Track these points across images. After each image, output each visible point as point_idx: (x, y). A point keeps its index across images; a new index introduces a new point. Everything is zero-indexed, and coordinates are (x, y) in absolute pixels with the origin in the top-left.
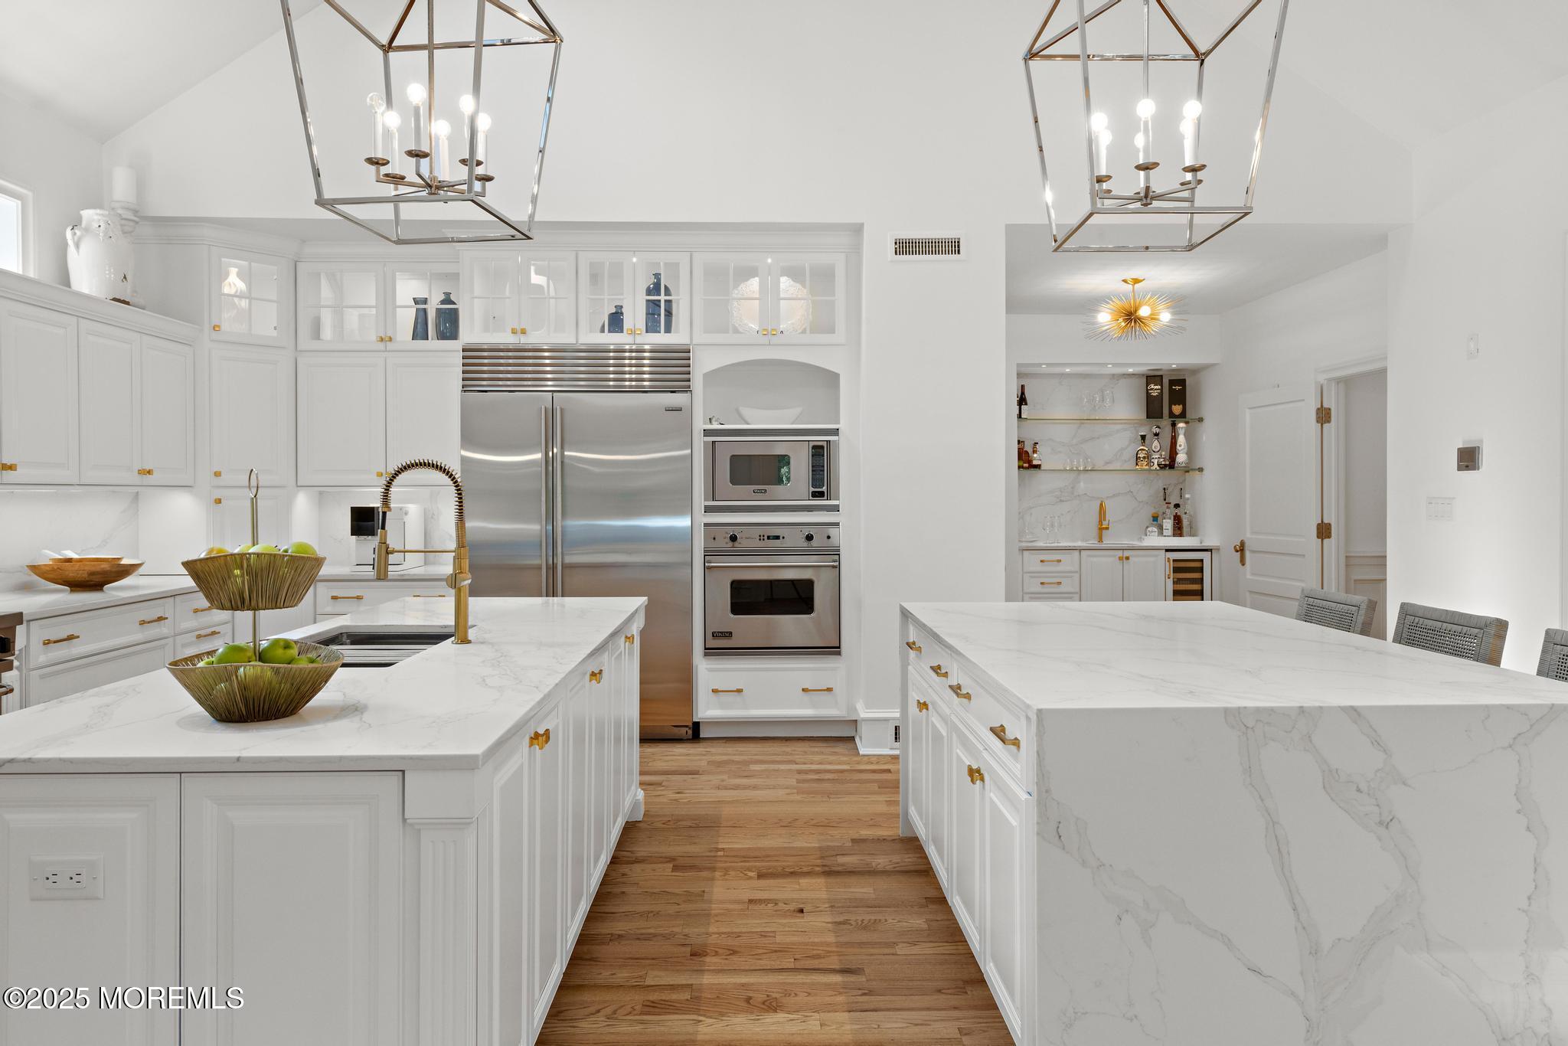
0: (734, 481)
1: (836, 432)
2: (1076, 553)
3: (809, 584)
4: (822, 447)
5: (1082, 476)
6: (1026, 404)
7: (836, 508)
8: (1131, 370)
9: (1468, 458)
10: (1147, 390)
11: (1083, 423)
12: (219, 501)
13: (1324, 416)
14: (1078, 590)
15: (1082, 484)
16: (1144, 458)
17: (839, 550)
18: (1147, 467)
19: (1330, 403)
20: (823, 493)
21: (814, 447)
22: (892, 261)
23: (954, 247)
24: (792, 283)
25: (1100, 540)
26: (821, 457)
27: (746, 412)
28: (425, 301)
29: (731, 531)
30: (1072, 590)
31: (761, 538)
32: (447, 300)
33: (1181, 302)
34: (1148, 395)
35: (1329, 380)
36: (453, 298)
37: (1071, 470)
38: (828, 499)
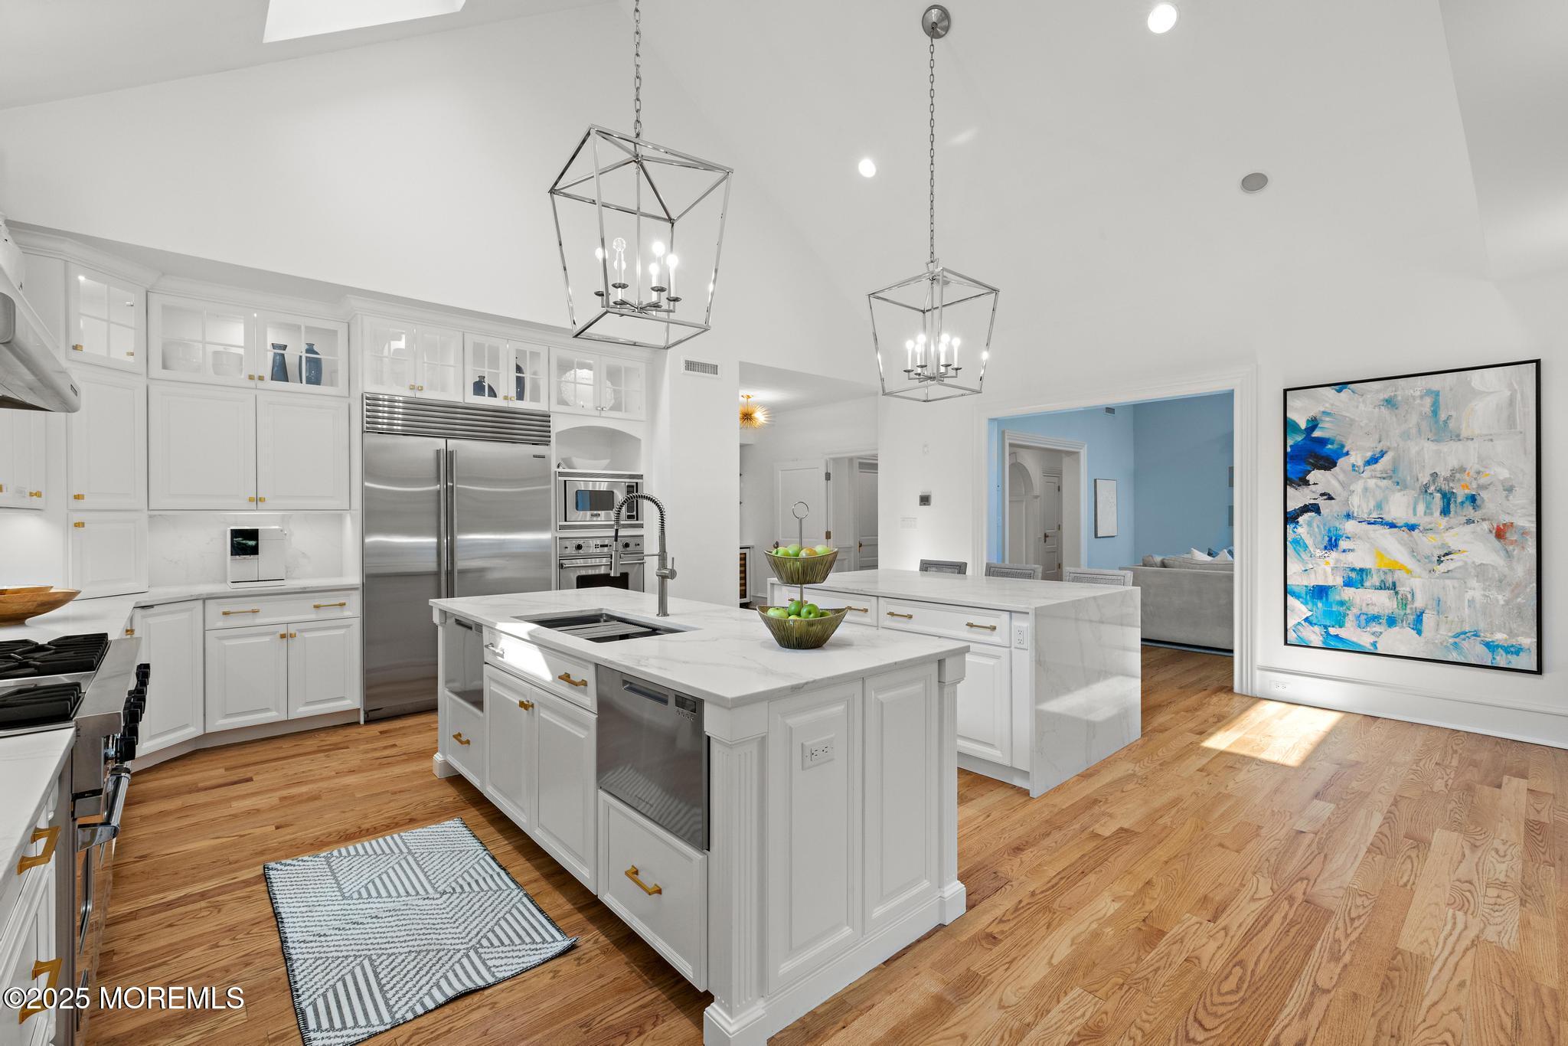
0: (579, 508)
1: (641, 476)
3: (627, 575)
4: (633, 486)
7: (641, 526)
9: (925, 500)
12: (78, 526)
13: (828, 476)
17: (642, 553)
19: (830, 471)
20: (634, 516)
21: (628, 486)
23: (714, 369)
26: (633, 491)
28: (284, 347)
29: (577, 542)
31: (595, 547)
32: (310, 350)
33: (773, 410)
35: (830, 459)
36: (316, 348)
38: (637, 520)
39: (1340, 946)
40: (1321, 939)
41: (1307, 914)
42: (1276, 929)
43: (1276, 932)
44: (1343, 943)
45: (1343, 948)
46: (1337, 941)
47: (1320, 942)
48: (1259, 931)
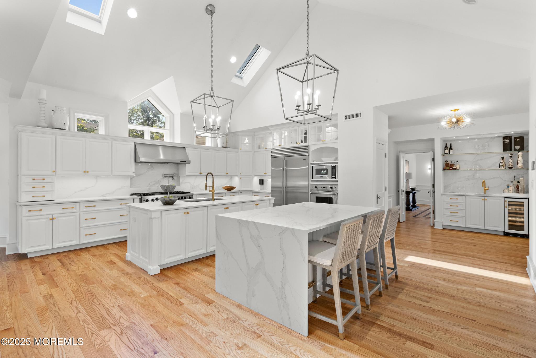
0: (316, 174)
1: (337, 163)
2: (464, 197)
3: (332, 198)
4: (334, 166)
5: (478, 172)
6: (452, 149)
7: (337, 181)
8: (496, 135)
10: (503, 142)
11: (478, 154)
12: (241, 178)
14: (465, 209)
15: (478, 175)
16: (502, 165)
17: (338, 191)
18: (503, 169)
20: (334, 177)
21: (333, 166)
22: (344, 121)
24: (334, 128)
25: (485, 193)
26: (334, 168)
27: (322, 159)
29: (316, 185)
30: (462, 208)
31: (322, 187)
34: (504, 144)
37: (470, 170)
38: (336, 179)
39: (86, 324)
40: (92, 322)
41: (104, 325)
42: (105, 315)
43: (103, 315)
44: (87, 325)
45: (85, 325)
46: (89, 325)
47: (92, 321)
48: (107, 312)
